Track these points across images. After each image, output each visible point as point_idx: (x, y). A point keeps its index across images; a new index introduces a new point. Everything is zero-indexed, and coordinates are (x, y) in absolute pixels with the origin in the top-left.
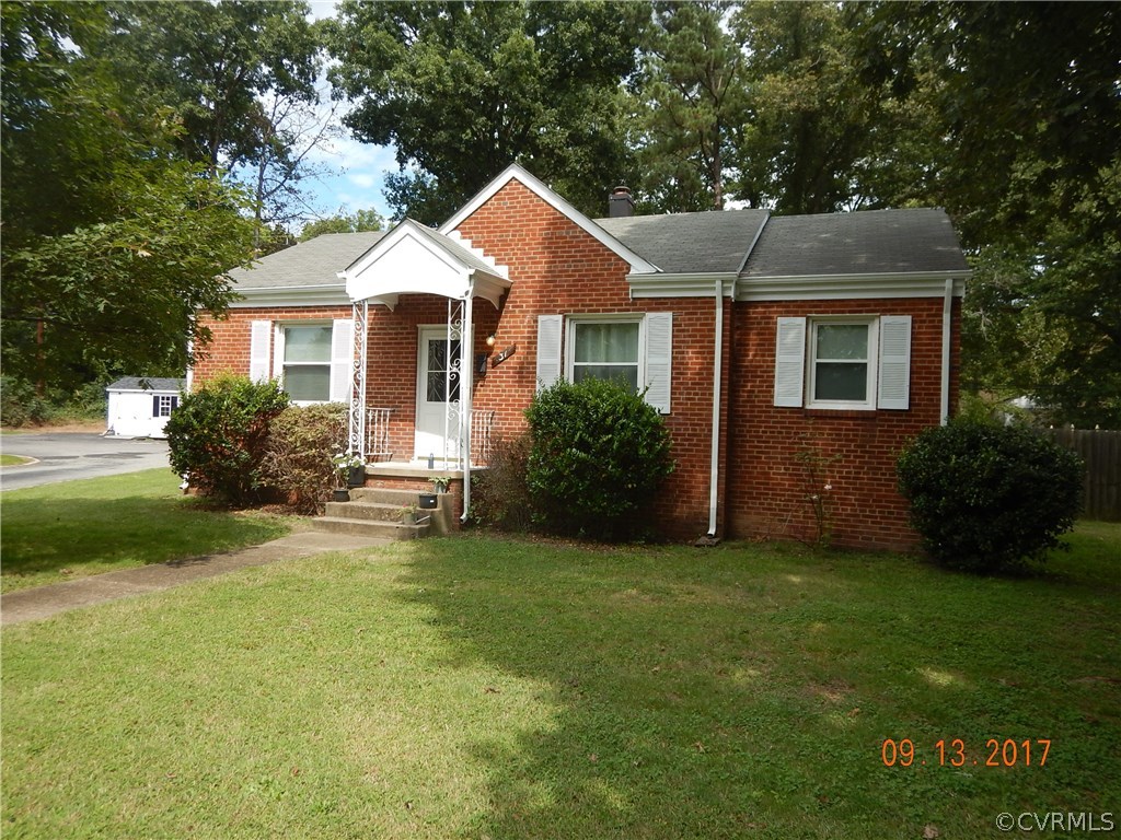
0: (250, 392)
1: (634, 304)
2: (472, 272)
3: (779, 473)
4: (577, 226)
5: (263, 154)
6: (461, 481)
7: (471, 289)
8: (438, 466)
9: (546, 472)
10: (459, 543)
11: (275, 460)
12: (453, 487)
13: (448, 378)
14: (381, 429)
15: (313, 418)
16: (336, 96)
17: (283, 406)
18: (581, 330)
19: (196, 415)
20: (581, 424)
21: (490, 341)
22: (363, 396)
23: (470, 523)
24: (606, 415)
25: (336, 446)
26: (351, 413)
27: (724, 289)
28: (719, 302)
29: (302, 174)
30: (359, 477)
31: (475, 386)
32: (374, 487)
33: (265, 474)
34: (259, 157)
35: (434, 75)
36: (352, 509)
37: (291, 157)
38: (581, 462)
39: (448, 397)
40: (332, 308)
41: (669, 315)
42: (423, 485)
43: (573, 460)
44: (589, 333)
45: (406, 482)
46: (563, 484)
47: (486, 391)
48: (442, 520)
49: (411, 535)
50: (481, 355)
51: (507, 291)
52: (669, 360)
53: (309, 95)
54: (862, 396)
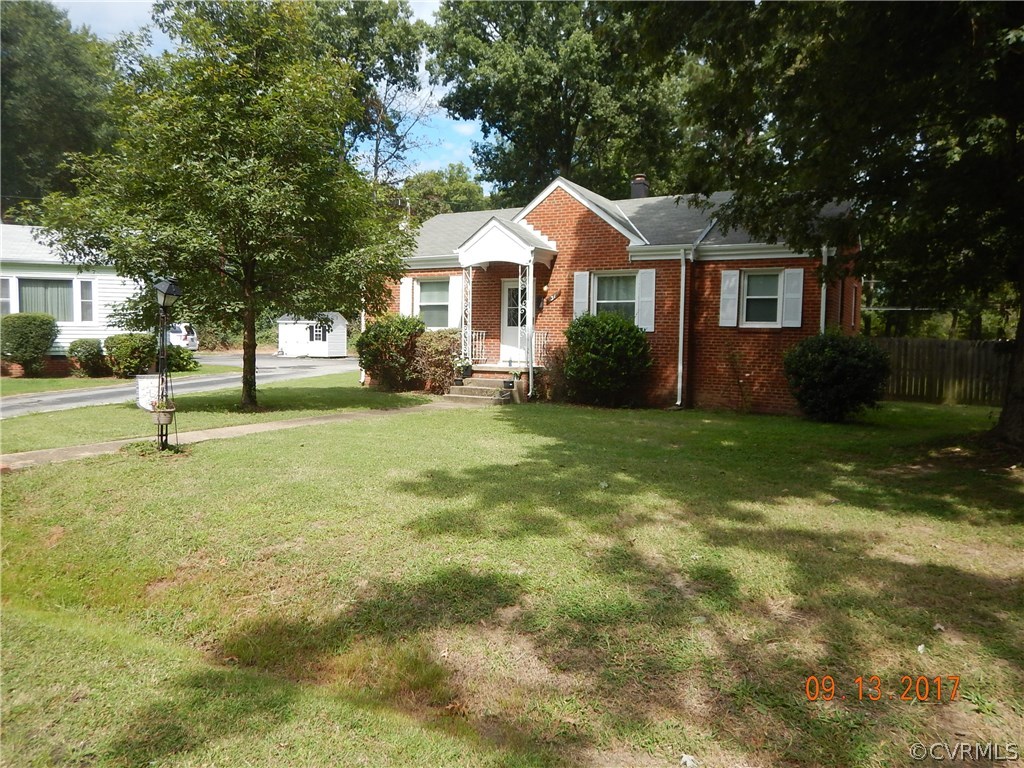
0: (404, 322)
1: (632, 264)
2: (533, 248)
3: (722, 367)
4: (597, 216)
5: (378, 131)
6: (528, 373)
7: (532, 259)
8: (514, 365)
9: (575, 366)
10: (527, 406)
11: (421, 362)
12: (524, 377)
13: (520, 312)
14: (480, 343)
15: (441, 337)
16: (433, 82)
17: (422, 331)
18: (601, 281)
19: (375, 336)
20: (594, 338)
21: (545, 288)
22: (470, 323)
23: (533, 399)
24: (609, 333)
25: (455, 354)
26: (463, 334)
27: (686, 254)
28: (683, 262)
29: (407, 146)
30: (468, 372)
31: (537, 316)
32: (477, 377)
33: (415, 371)
34: (374, 133)
35: (511, 71)
36: (466, 390)
37: (399, 132)
38: (594, 360)
39: (520, 323)
40: (449, 269)
41: (653, 271)
42: (506, 376)
43: (589, 359)
44: (606, 283)
45: (496, 375)
46: (585, 373)
47: (543, 319)
48: (516, 396)
49: (499, 402)
50: (540, 297)
51: (555, 257)
52: (653, 299)
53: (413, 83)
54: (773, 319)
